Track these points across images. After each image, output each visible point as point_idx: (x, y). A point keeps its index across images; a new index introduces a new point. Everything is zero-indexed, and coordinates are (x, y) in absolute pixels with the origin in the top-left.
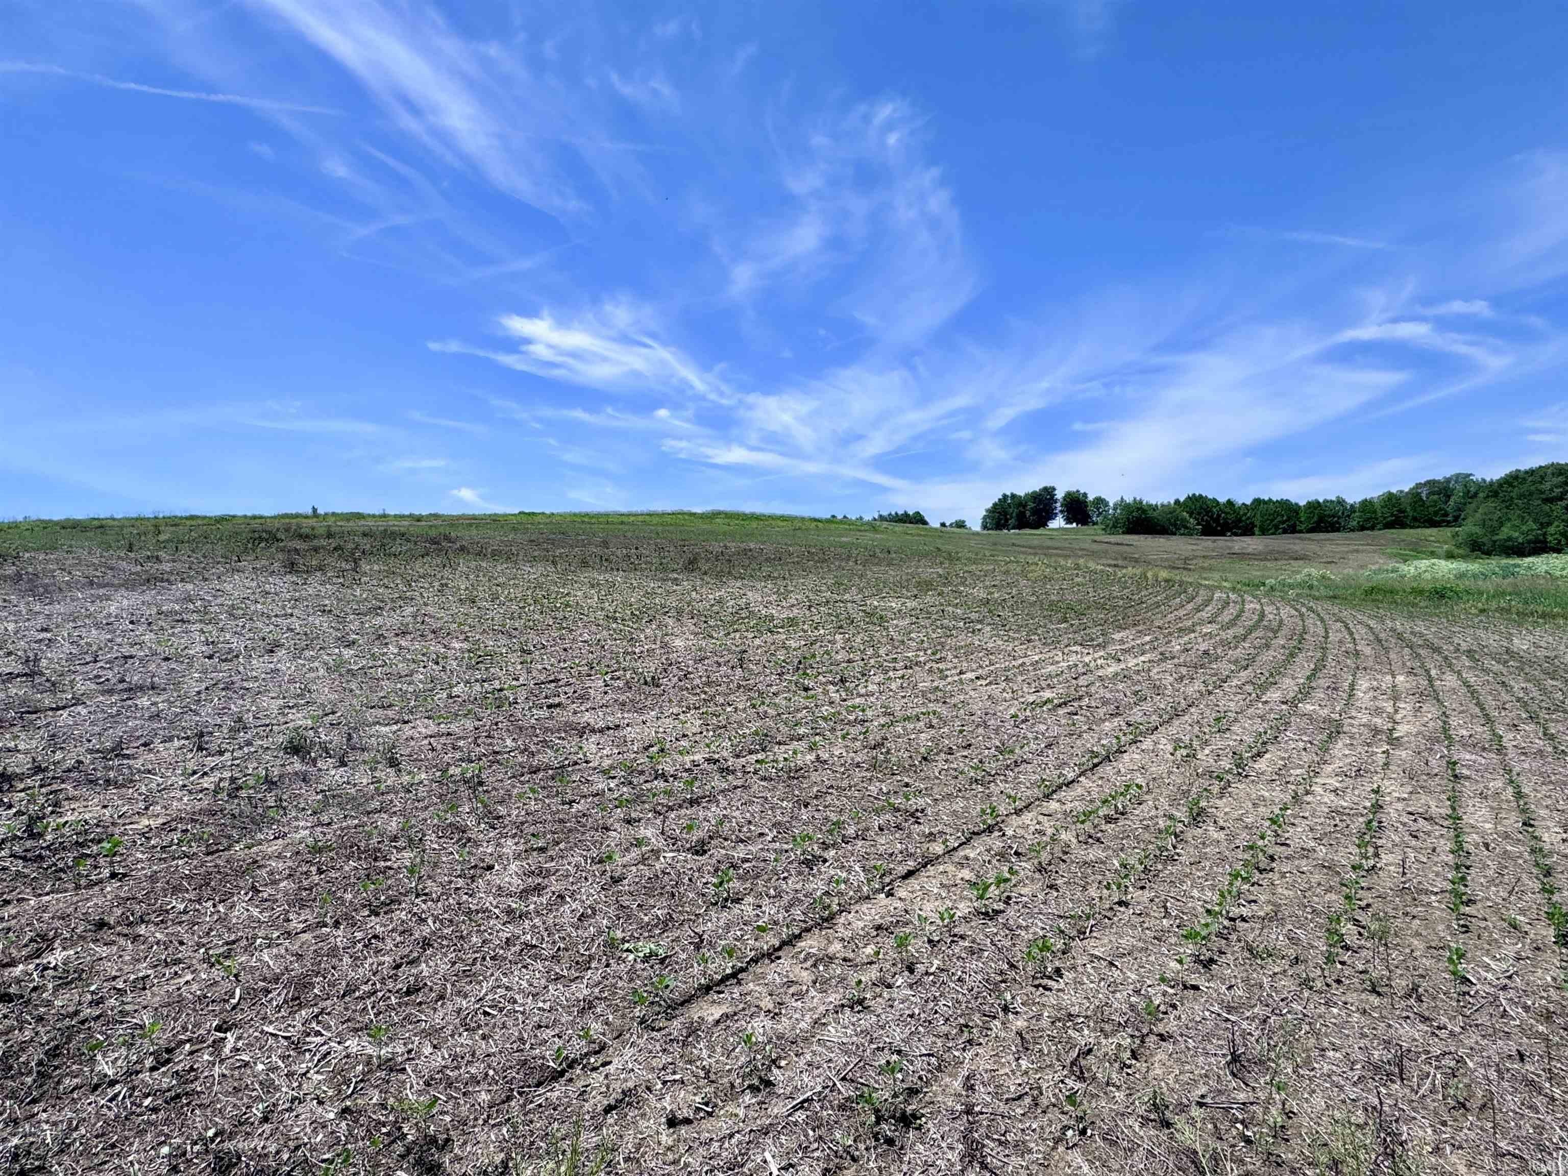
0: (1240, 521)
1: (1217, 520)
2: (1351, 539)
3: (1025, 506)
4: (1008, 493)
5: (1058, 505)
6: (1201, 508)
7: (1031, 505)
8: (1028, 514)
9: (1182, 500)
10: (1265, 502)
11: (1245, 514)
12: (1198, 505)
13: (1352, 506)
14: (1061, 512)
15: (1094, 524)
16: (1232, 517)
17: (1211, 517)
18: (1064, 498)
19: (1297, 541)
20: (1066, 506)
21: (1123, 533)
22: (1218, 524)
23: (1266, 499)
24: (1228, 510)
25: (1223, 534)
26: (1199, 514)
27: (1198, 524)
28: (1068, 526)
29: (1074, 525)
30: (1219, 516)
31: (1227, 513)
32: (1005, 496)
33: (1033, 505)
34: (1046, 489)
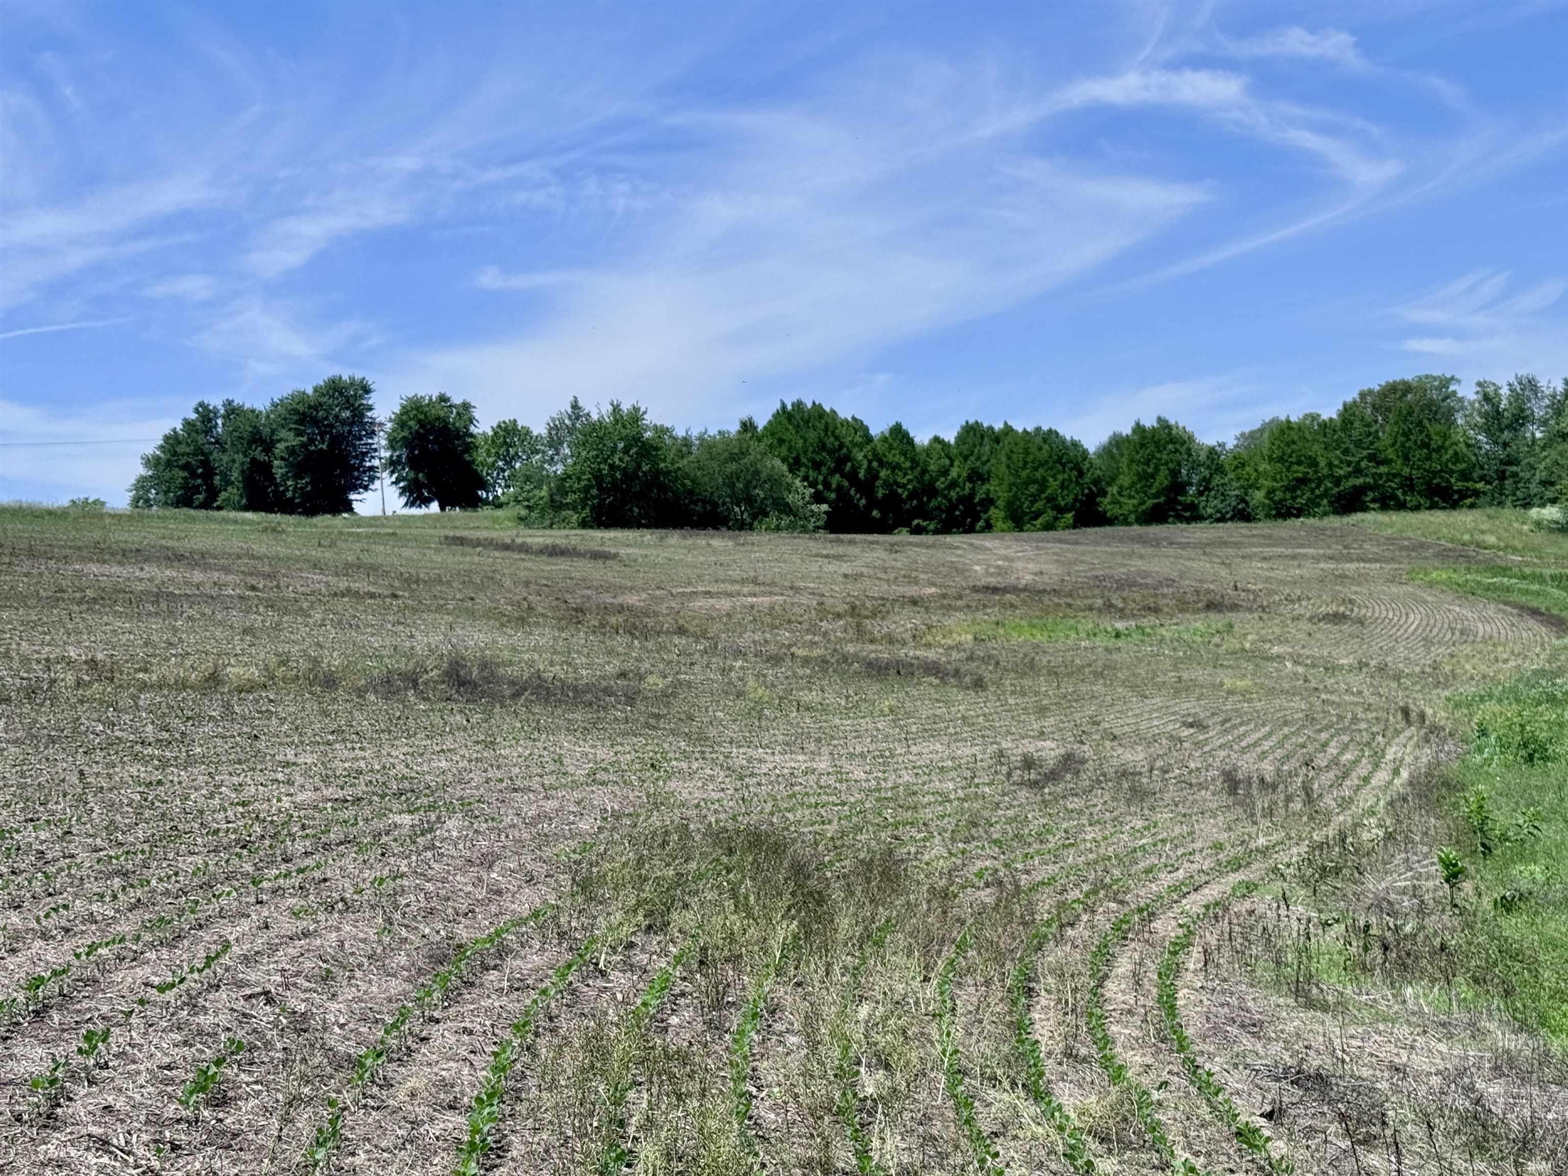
0: (932, 492)
1: (867, 487)
2: (1280, 542)
3: (269, 446)
4: (216, 402)
5: (381, 440)
6: (823, 447)
7: (288, 439)
8: (279, 469)
9: (761, 423)
10: (996, 438)
11: (945, 472)
12: (812, 435)
13: (1212, 451)
14: (393, 464)
15: (498, 505)
16: (907, 480)
17: (852, 477)
18: (401, 421)
19: (1138, 548)
20: (408, 443)
21: (584, 524)
22: (873, 502)
23: (998, 426)
24: (895, 457)
25: (884, 528)
26: (817, 466)
27: (818, 498)
28: (414, 511)
29: (435, 507)
30: (873, 475)
31: (895, 467)
32: (206, 415)
33: (294, 441)
34: (335, 388)
